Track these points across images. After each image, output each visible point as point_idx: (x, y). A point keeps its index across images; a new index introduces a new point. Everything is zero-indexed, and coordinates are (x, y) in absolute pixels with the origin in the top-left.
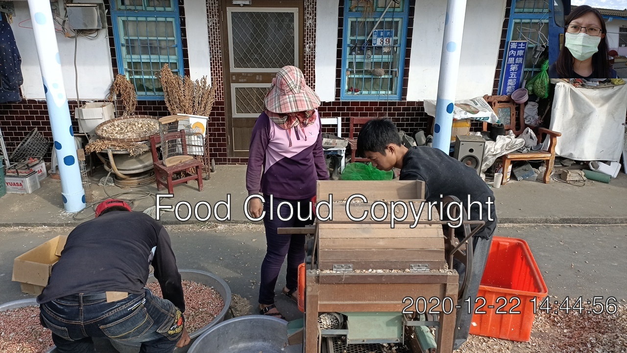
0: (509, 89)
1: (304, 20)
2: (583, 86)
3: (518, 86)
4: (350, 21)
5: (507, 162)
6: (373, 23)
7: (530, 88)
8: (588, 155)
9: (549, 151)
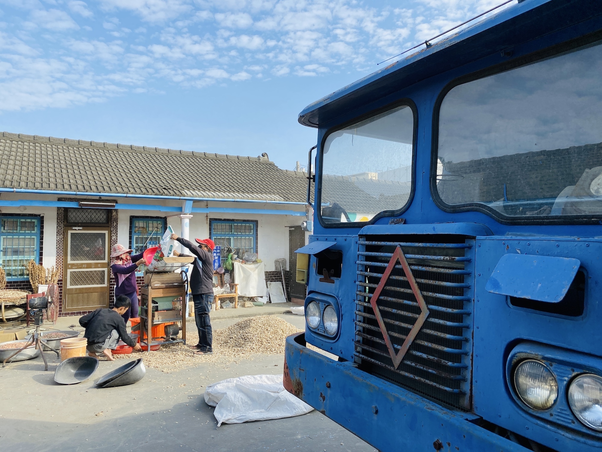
0: (216, 267)
1: (111, 237)
2: (245, 263)
3: (219, 266)
4: (135, 237)
5: (217, 299)
6: (147, 238)
7: (225, 266)
8: (253, 294)
9: (235, 293)
